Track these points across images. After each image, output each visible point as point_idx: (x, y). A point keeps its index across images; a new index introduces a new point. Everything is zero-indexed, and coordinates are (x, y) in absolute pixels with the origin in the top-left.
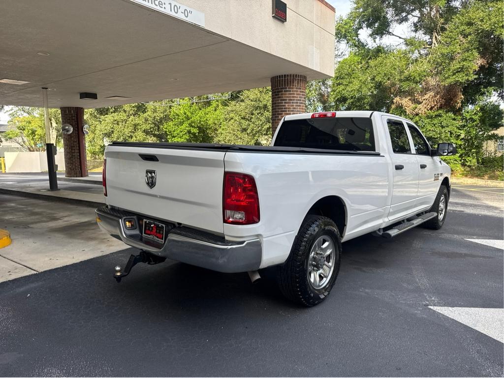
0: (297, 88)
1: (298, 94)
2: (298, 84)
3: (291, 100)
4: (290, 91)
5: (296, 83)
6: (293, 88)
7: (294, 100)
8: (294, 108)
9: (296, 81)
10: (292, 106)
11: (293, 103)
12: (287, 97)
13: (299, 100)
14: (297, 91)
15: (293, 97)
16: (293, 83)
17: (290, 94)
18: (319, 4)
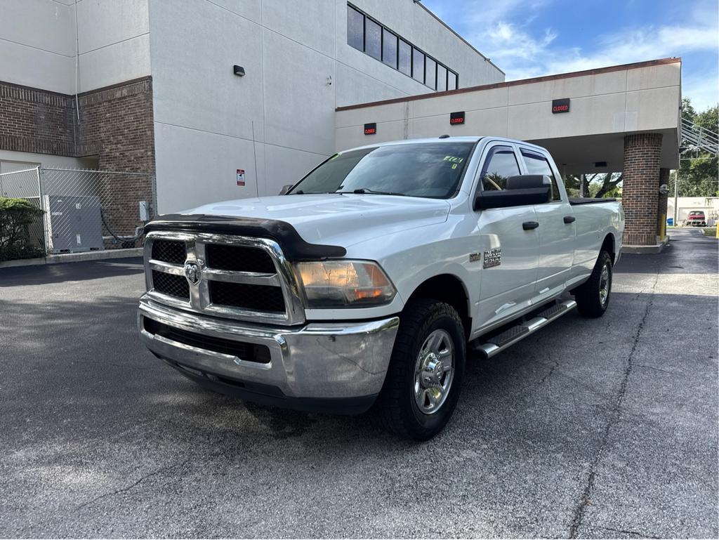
18: (638, 71)
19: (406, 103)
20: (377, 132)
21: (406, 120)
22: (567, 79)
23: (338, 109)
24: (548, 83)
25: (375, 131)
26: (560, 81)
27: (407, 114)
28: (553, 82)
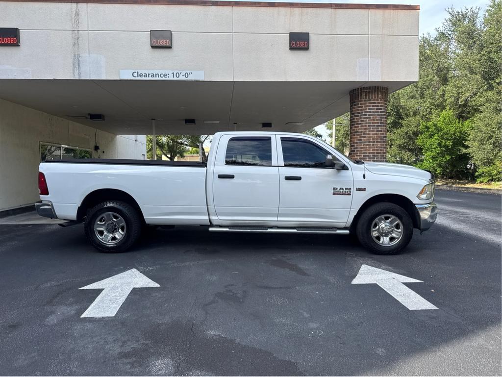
0: (365, 101)
1: (366, 106)
2: (366, 96)
3: (359, 113)
4: (358, 104)
5: (363, 95)
6: (360, 101)
7: (362, 112)
8: (362, 121)
9: (363, 93)
10: (360, 118)
11: (361, 116)
12: (356, 111)
13: (367, 112)
14: (365, 103)
15: (361, 110)
16: (361, 96)
17: (359, 107)
18: (379, 12)
20: (21, 43)
21: (75, 31)
22: (305, 9)
24: (282, 10)
25: (18, 41)
26: (297, 10)
27: (77, 22)
28: (288, 10)
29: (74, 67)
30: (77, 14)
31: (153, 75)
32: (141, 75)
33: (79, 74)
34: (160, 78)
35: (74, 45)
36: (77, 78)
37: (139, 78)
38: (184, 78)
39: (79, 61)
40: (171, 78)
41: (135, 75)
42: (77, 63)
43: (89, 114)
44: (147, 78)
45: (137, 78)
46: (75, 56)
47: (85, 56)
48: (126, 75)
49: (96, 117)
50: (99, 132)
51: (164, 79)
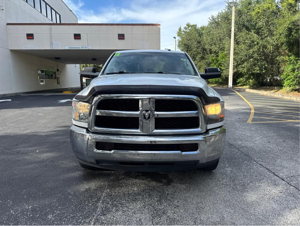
18: (147, 27)
19: (50, 26)
20: (34, 38)
21: (51, 34)
22: (123, 26)
23: (8, 24)
25: (33, 38)
26: (120, 26)
27: (51, 31)
28: (117, 26)
29: (51, 46)
30: (51, 29)
31: (75, 48)
32: (71, 48)
33: (52, 48)
34: (77, 49)
35: (50, 38)
36: (52, 49)
37: (71, 49)
38: (85, 49)
39: (52, 43)
40: (81, 49)
41: (70, 48)
42: (52, 44)
43: (55, 58)
44: (74, 49)
45: (70, 49)
46: (51, 42)
47: (54, 42)
48: (67, 48)
49: (57, 59)
50: (59, 63)
51: (78, 49)
